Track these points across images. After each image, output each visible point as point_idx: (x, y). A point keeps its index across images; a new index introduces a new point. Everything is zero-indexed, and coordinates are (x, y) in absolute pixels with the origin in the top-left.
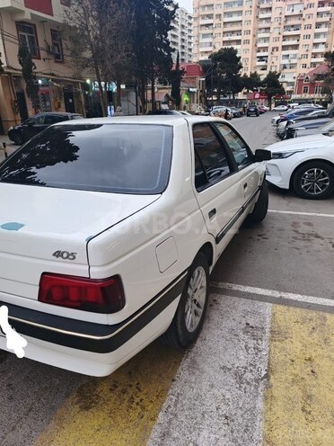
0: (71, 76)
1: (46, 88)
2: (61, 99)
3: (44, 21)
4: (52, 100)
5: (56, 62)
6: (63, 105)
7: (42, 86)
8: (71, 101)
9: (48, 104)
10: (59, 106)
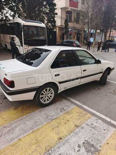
0: (81, 27)
1: (71, 32)
2: (76, 35)
3: (75, 10)
4: (73, 35)
5: (76, 23)
6: (76, 37)
7: (70, 31)
8: (79, 36)
9: (71, 37)
10: (74, 38)
